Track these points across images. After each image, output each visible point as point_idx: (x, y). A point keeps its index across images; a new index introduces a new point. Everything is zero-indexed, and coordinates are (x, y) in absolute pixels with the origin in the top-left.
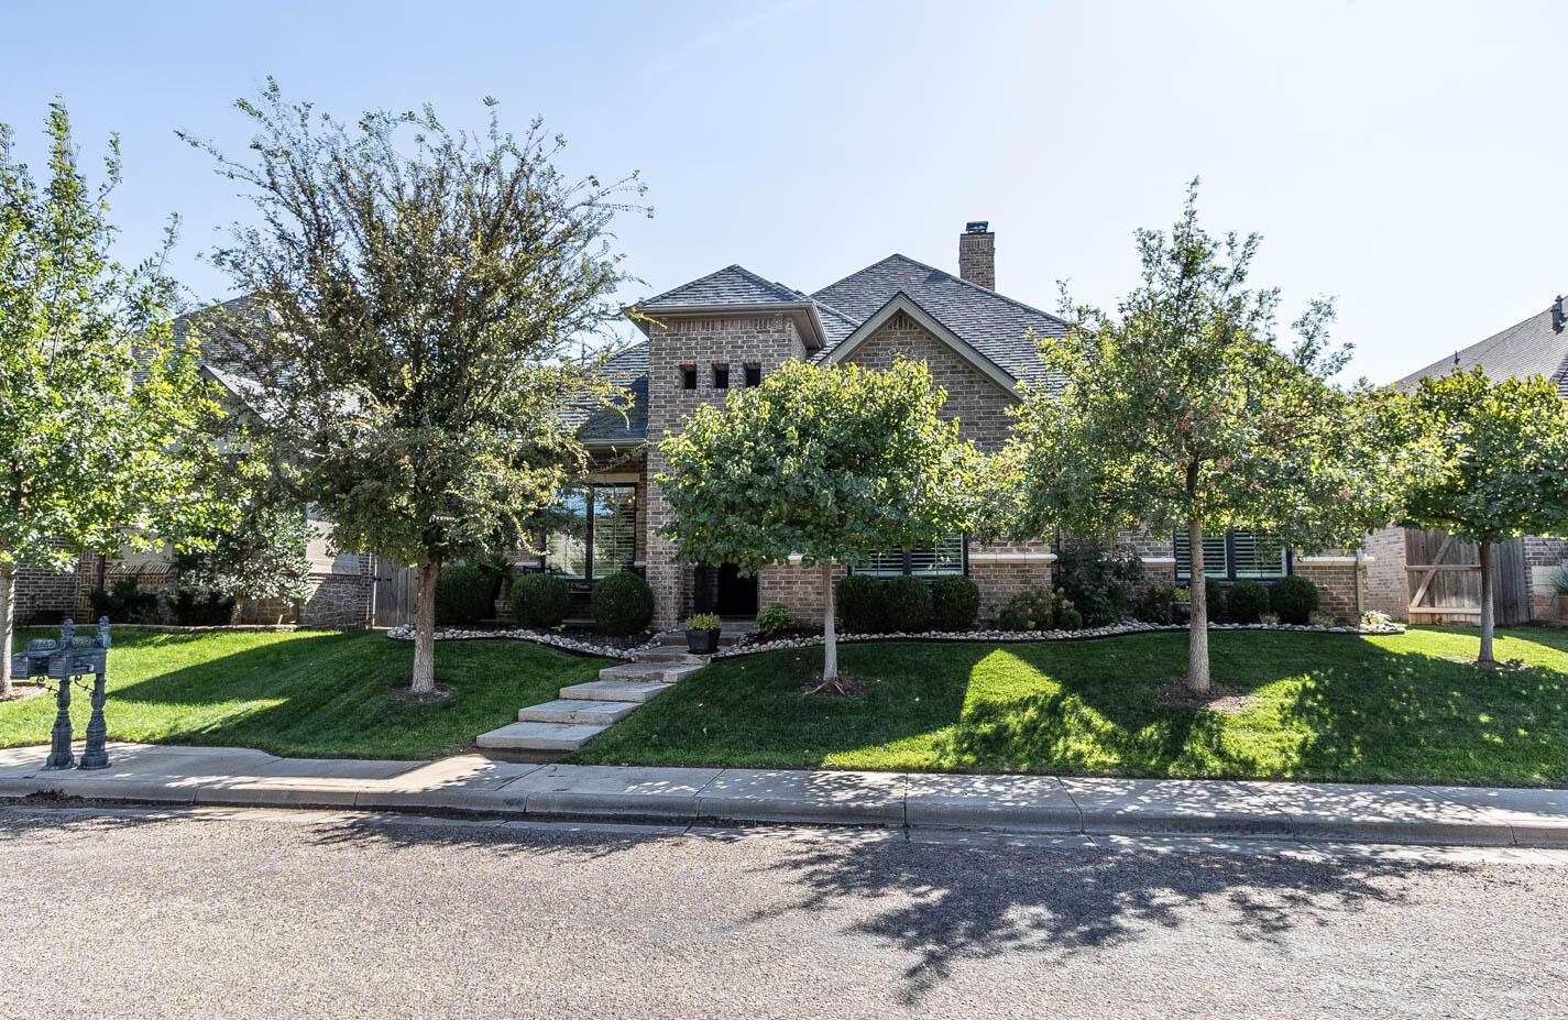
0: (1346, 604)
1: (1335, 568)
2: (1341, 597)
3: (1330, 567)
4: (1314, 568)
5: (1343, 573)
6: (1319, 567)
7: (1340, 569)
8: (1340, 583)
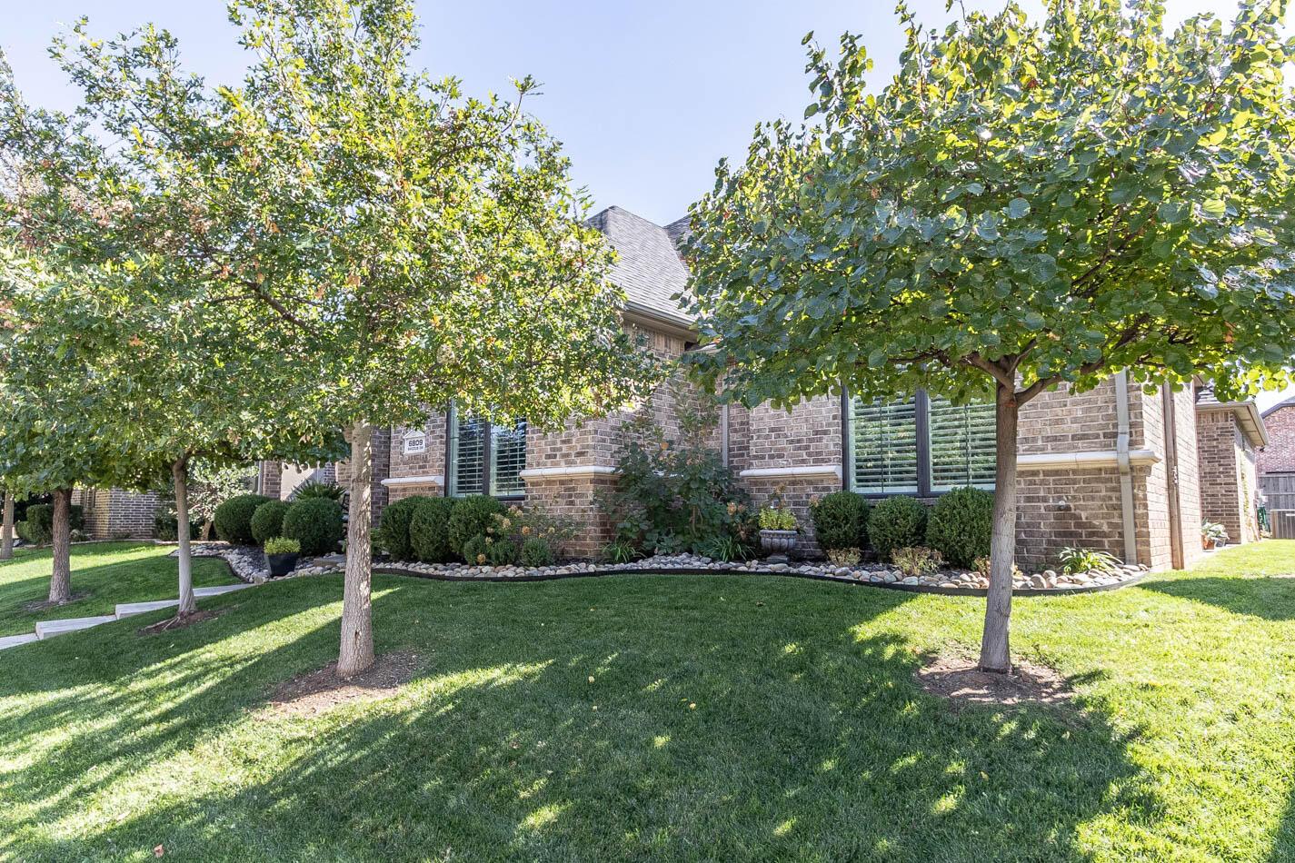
0: (1105, 535)
1: (1084, 471)
2: (1096, 522)
3: (1075, 472)
4: (1047, 473)
5: (1098, 480)
6: (1057, 473)
7: (1098, 474)
8: (1093, 499)
